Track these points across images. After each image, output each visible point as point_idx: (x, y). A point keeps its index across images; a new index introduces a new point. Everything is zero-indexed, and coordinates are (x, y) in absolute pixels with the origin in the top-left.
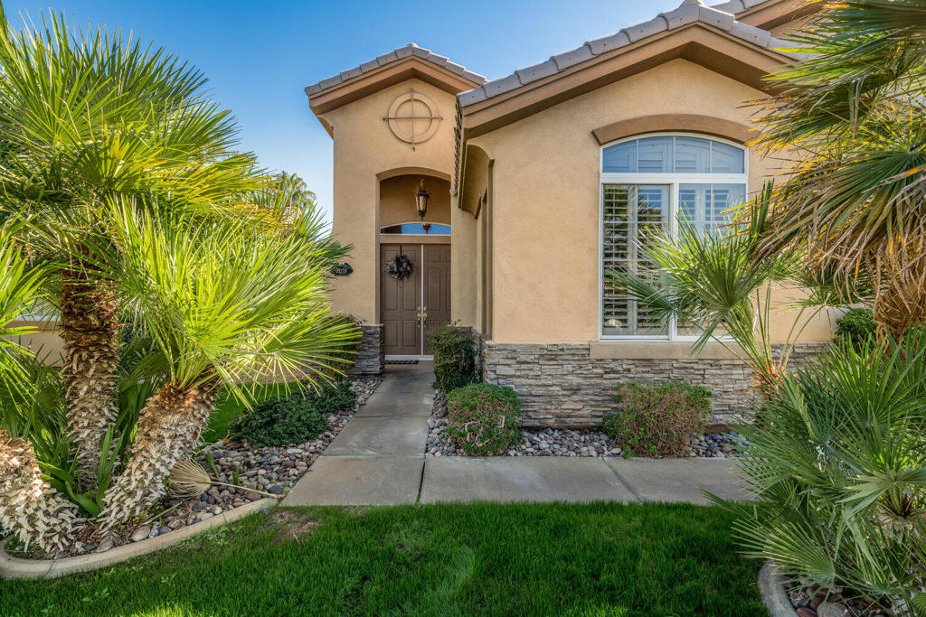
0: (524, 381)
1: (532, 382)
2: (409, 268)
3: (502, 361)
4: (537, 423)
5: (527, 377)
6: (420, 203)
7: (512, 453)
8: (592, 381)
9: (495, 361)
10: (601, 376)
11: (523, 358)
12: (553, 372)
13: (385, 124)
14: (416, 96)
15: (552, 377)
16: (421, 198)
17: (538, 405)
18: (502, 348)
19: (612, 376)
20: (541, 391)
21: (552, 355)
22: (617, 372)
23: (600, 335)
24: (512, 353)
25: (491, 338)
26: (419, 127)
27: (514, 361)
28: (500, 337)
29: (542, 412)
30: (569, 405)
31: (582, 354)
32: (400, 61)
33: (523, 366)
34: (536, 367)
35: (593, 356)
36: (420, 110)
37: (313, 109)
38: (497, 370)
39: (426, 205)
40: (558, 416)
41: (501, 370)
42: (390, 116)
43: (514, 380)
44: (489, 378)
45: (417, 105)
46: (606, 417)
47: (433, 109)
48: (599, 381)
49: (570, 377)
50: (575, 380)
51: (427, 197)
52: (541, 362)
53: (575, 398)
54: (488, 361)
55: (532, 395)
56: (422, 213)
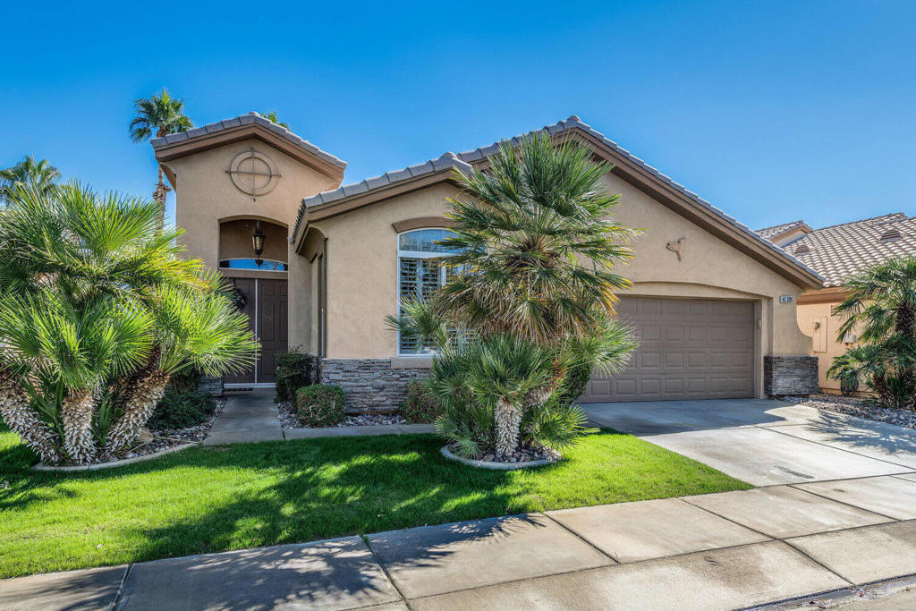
0: (348, 384)
1: (354, 384)
2: (243, 301)
3: (333, 371)
4: (356, 411)
5: (350, 381)
6: (257, 242)
7: (340, 425)
8: (393, 383)
9: (329, 370)
10: (398, 380)
11: (347, 368)
12: (367, 377)
13: (227, 176)
14: (257, 155)
15: (366, 380)
16: (257, 238)
17: (357, 399)
18: (333, 362)
19: (405, 379)
20: (359, 390)
21: (367, 366)
22: (407, 377)
23: (398, 354)
24: (340, 366)
25: (325, 356)
26: (260, 182)
27: (341, 371)
28: (332, 354)
29: (359, 402)
30: (377, 398)
31: (385, 366)
32: (243, 127)
33: (348, 374)
34: (356, 374)
35: (393, 366)
36: (260, 167)
37: (157, 158)
38: (330, 376)
39: (262, 245)
40: (370, 406)
41: (332, 376)
42: (232, 170)
43: (341, 383)
44: (325, 381)
45: (257, 162)
46: (400, 405)
47: (272, 168)
48: (397, 382)
49: (379, 381)
50: (381, 382)
51: (263, 238)
52: (359, 371)
53: (382, 393)
54: (324, 371)
55: (353, 393)
56: (259, 252)
